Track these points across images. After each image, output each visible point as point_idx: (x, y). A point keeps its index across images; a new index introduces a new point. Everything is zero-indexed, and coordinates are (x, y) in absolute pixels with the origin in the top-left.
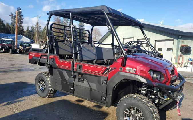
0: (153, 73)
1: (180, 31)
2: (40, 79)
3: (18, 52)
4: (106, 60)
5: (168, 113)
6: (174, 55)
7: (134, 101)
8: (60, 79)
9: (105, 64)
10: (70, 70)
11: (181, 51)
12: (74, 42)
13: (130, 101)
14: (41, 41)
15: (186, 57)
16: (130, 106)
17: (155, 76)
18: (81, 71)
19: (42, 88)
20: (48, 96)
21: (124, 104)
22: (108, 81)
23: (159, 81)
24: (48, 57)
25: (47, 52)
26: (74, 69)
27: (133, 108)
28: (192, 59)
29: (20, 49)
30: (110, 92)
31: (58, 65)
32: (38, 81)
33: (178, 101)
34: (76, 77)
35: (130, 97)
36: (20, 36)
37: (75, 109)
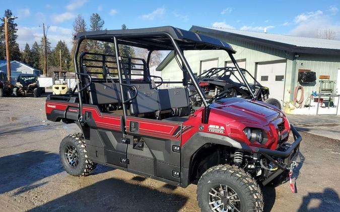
0: (251, 132)
1: (296, 46)
2: (68, 146)
3: (14, 93)
4: (176, 110)
5: (278, 189)
6: (289, 88)
7: (223, 177)
8: (103, 145)
9: (175, 116)
10: (119, 130)
11: (299, 80)
12: (123, 85)
13: (217, 176)
14: (55, 72)
15: (308, 90)
16: (218, 184)
17: (254, 135)
18: (137, 133)
19: (72, 161)
20: (83, 174)
21: (209, 182)
22: (182, 147)
23: (261, 143)
24: (80, 110)
25: (77, 101)
26: (125, 129)
27: (223, 187)
28: (318, 93)
29: (18, 89)
30: (187, 164)
31: (98, 123)
32: (64, 149)
33: (291, 171)
34: (129, 141)
35: (218, 171)
36: (15, 62)
37: (130, 193)
